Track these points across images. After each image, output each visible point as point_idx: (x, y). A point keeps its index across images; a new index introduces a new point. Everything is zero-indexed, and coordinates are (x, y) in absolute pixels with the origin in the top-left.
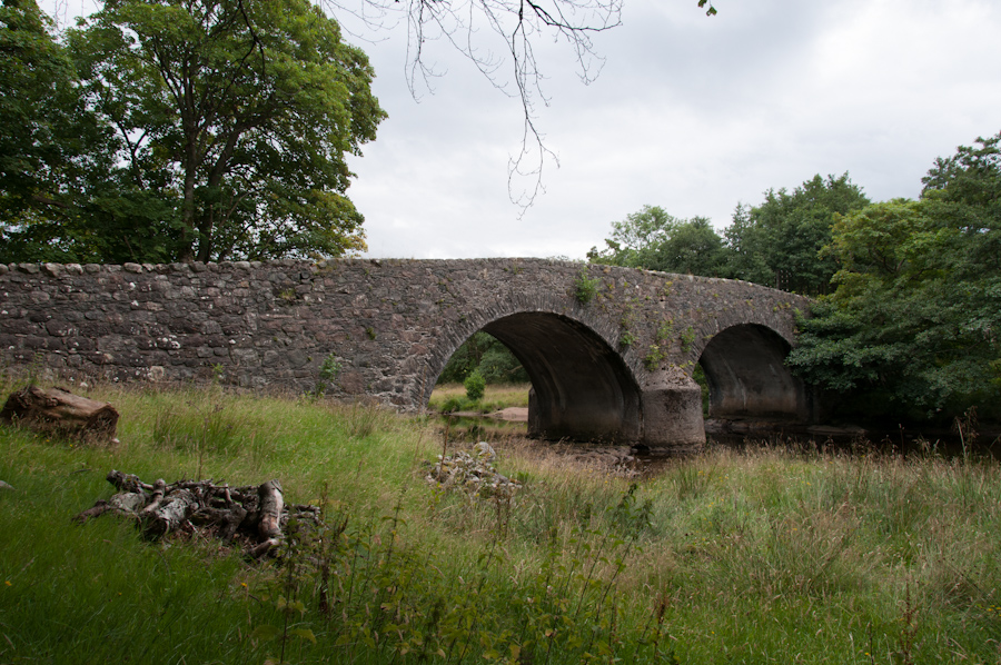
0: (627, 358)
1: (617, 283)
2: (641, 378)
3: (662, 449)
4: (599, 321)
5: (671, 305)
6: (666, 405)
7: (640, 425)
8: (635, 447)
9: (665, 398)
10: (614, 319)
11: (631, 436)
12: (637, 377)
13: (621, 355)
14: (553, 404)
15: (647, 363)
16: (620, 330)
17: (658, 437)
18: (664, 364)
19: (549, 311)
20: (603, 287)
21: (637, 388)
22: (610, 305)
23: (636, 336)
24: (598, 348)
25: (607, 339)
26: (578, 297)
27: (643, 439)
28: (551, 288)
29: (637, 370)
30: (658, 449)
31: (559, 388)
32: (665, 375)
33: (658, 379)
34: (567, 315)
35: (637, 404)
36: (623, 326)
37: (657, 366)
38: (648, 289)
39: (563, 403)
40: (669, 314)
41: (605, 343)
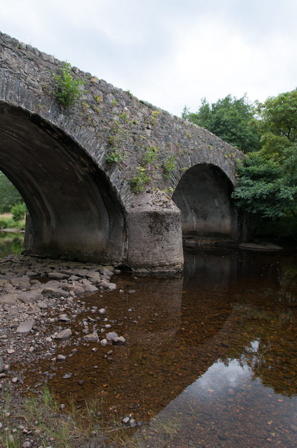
0: (113, 178)
1: (105, 98)
2: (126, 199)
3: (145, 270)
4: (83, 132)
5: (156, 135)
6: (150, 227)
7: (124, 246)
8: (119, 268)
9: (149, 220)
10: (101, 134)
11: (115, 257)
12: (122, 198)
13: (107, 173)
14: (45, 224)
15: (133, 185)
16: (107, 147)
17: (141, 259)
18: (148, 188)
19: (15, 104)
20: (90, 97)
21: (122, 209)
22: (97, 119)
23: (123, 155)
24: (83, 165)
25: (93, 155)
26: (57, 98)
27: (126, 260)
28: (19, 77)
29: (123, 191)
30: (140, 271)
31: (49, 209)
32: (149, 198)
33: (143, 201)
34: (43, 117)
35: (122, 225)
36: (110, 144)
37: (142, 188)
38: (136, 114)
39: (53, 224)
40: (154, 142)
41: (89, 159)
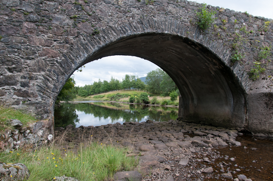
0: (236, 71)
1: (229, 20)
2: (246, 84)
3: (262, 135)
4: (215, 43)
5: (268, 38)
6: (266, 103)
7: (245, 117)
8: (241, 132)
9: (265, 99)
10: (227, 43)
11: (238, 124)
12: (243, 84)
13: (232, 68)
14: (190, 102)
15: (251, 75)
16: (231, 51)
17: (259, 126)
18: (263, 76)
19: (175, 34)
20: (219, 21)
21: (243, 92)
22: (224, 34)
23: (243, 55)
24: (215, 64)
25: (221, 57)
26: (199, 26)
27: (247, 127)
28: (177, 18)
29: (243, 79)
30: (259, 135)
31: (193, 93)
32: (264, 83)
33: (259, 85)
34: (190, 38)
35: (243, 102)
36: (233, 49)
37: (258, 77)
38: (252, 26)
39: (196, 102)
40: (267, 43)
41: (219, 60)
